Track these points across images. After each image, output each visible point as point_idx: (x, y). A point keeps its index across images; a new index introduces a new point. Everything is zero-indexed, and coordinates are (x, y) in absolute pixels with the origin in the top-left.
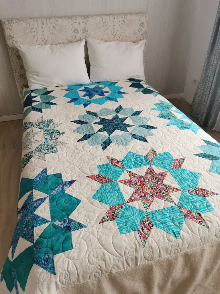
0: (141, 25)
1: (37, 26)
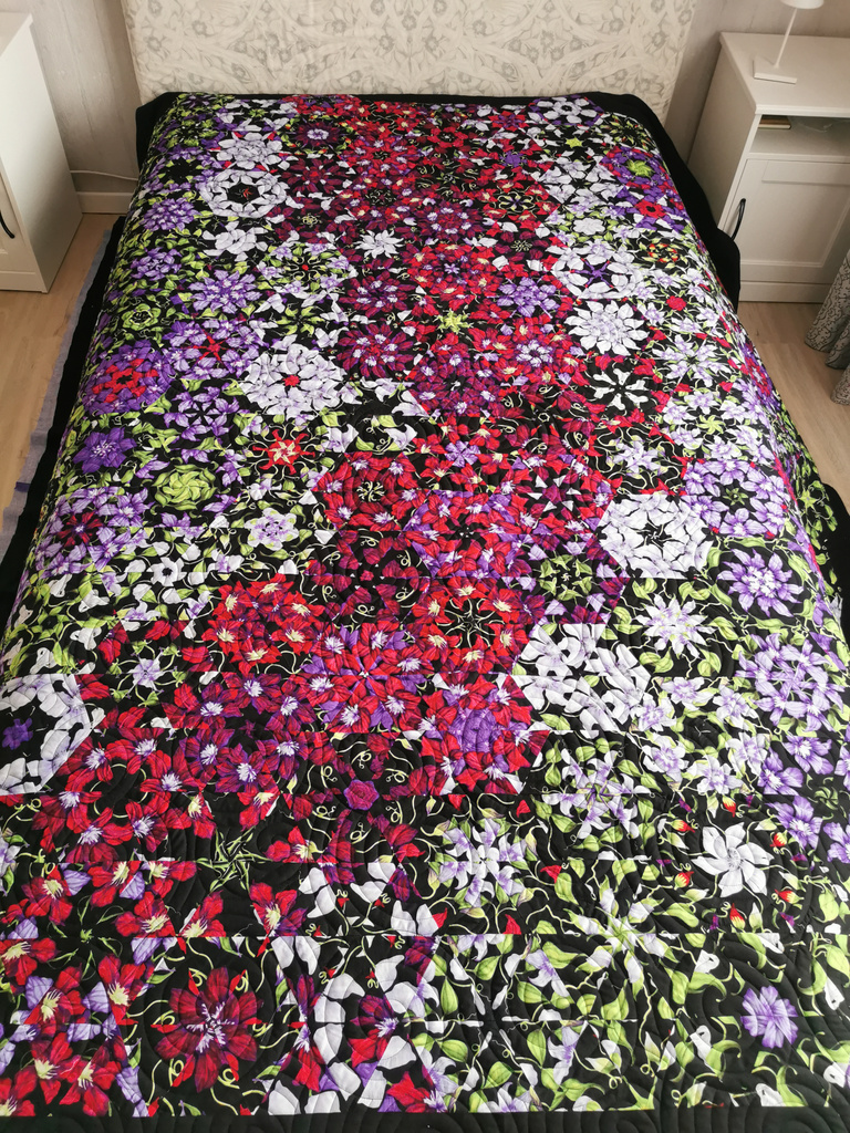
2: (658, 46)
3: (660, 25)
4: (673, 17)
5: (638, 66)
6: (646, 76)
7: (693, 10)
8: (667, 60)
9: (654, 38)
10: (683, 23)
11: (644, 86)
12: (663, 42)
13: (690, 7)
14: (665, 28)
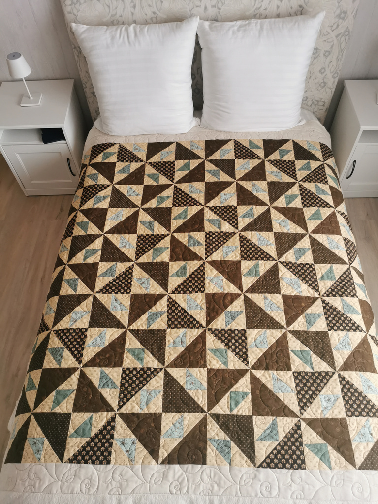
0: (339, 16)
1: (123, 11)
2: (322, 87)
3: (323, 79)
4: (330, 76)
5: (313, 95)
6: (317, 99)
7: (339, 72)
8: (327, 93)
9: (320, 84)
10: (334, 78)
11: (316, 103)
12: (325, 85)
13: (338, 72)
14: (325, 80)
